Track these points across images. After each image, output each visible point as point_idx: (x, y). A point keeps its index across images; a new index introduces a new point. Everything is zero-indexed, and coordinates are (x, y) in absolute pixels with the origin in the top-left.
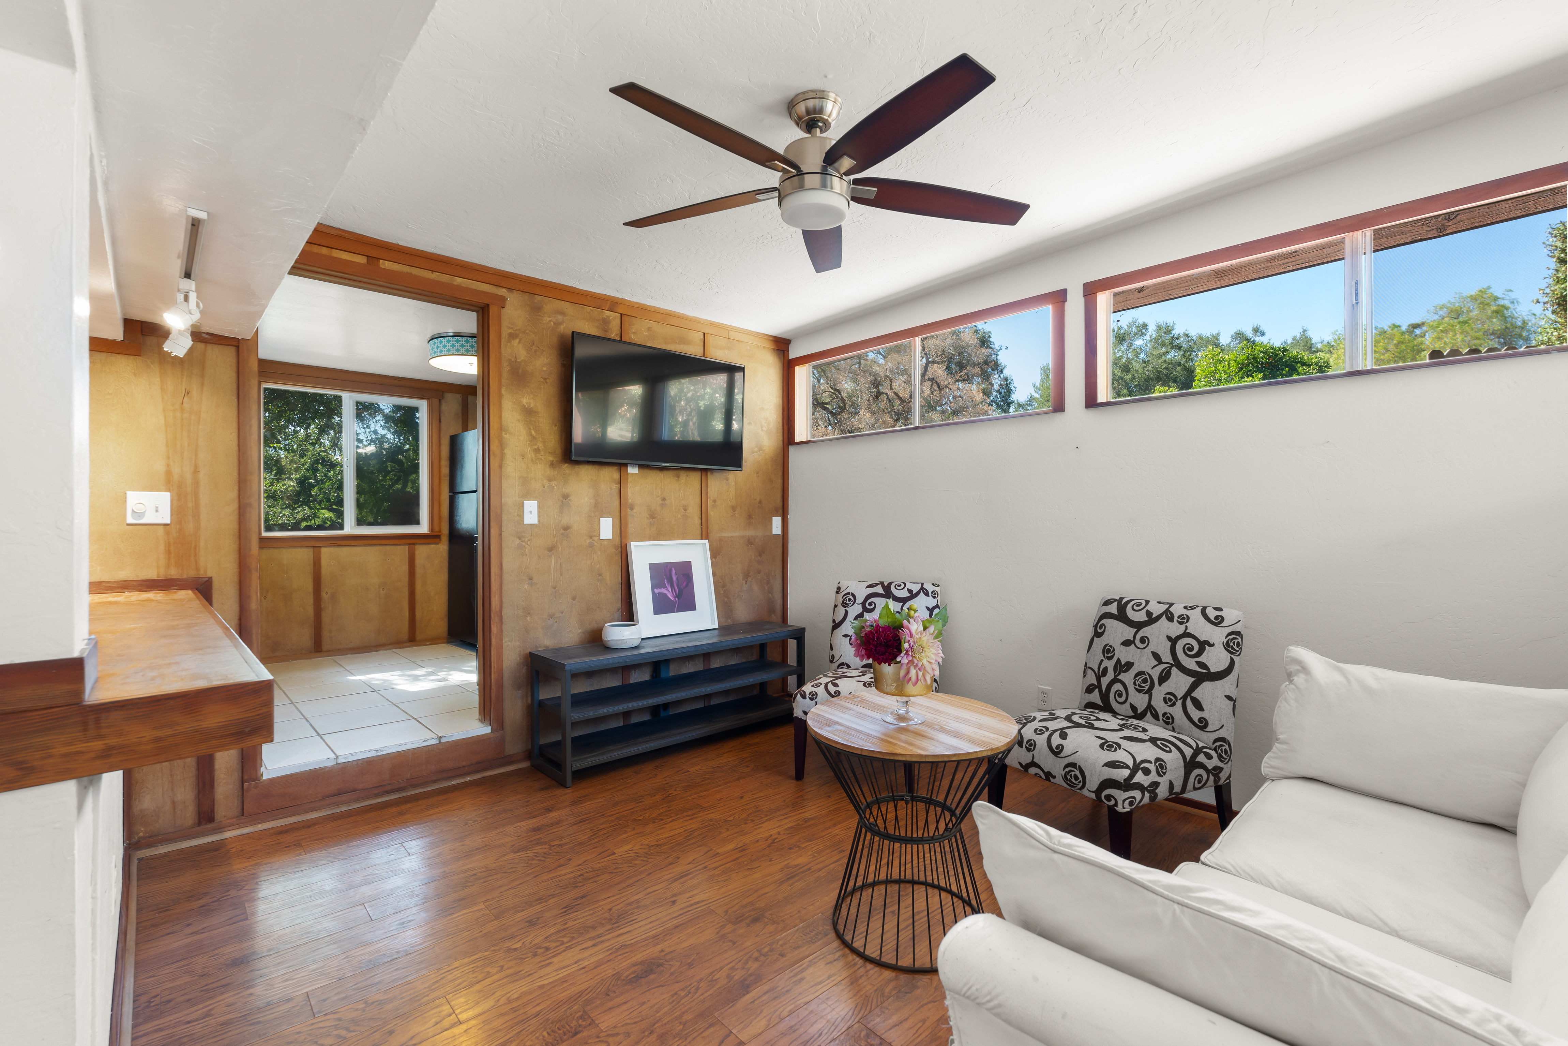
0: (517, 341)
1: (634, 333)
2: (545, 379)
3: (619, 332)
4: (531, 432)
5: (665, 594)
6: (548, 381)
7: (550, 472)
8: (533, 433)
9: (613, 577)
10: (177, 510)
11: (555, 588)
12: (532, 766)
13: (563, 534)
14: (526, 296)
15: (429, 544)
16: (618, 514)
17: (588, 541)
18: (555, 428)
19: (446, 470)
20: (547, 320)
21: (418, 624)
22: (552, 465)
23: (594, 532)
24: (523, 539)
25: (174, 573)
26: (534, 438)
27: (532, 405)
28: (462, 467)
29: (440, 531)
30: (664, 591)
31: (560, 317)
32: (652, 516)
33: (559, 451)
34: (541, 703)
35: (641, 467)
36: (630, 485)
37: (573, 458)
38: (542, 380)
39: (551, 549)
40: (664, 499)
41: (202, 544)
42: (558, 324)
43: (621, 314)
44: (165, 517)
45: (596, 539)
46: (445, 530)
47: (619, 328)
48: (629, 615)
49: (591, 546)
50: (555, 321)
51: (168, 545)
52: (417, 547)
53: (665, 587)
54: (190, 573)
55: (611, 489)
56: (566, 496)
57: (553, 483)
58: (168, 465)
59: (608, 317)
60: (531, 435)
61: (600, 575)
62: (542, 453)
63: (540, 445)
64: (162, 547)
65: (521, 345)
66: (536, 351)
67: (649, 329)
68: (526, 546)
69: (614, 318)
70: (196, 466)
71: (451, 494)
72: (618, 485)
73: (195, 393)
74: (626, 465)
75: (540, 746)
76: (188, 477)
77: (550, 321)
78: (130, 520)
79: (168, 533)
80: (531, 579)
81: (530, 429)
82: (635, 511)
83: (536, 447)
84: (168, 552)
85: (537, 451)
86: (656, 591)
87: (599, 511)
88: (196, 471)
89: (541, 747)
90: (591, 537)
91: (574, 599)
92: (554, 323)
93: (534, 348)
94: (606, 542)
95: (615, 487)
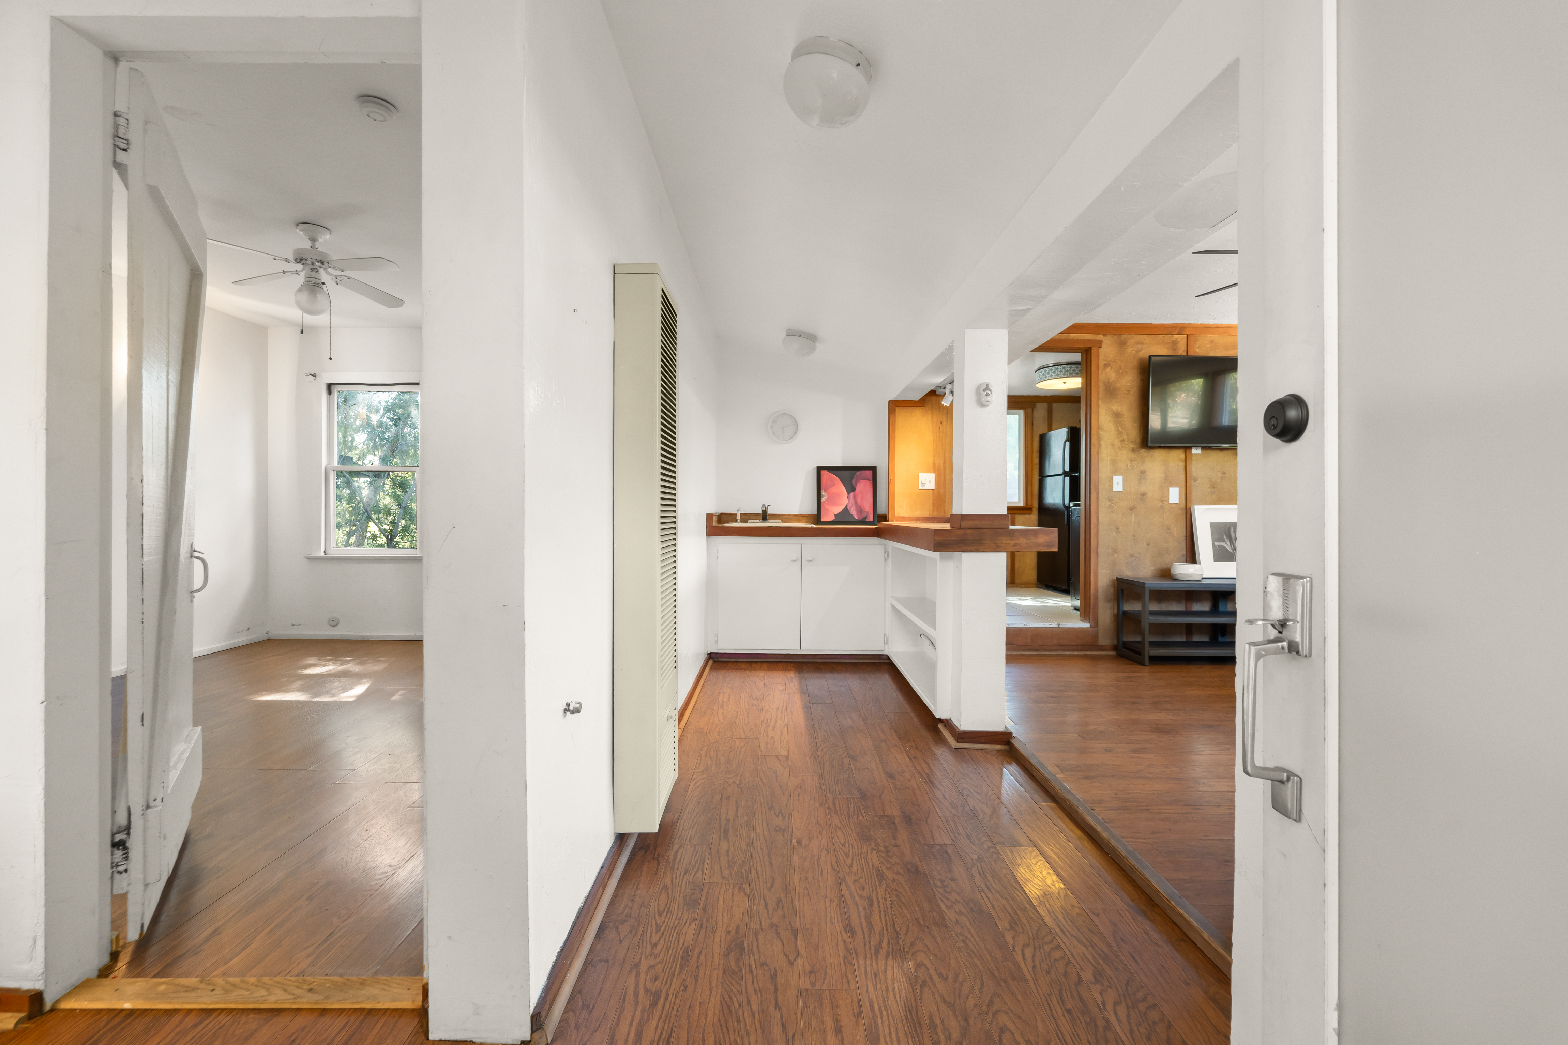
0: (1110, 368)
1: (1199, 347)
2: (1128, 391)
3: (1185, 349)
4: (1118, 429)
5: (1224, 547)
6: (1131, 392)
7: (1132, 455)
8: (1120, 429)
9: (1179, 531)
10: (937, 483)
11: (1134, 536)
12: (1117, 654)
13: (1140, 499)
14: (1116, 337)
15: (1024, 514)
16: (1184, 484)
17: (1160, 504)
18: (1136, 425)
19: (1036, 460)
20: (1130, 350)
21: (1016, 571)
22: (1133, 450)
23: (1164, 498)
24: (1112, 502)
25: (935, 514)
26: (1121, 432)
27: (1119, 410)
28: (1050, 457)
29: (1032, 505)
30: (1223, 544)
31: (1140, 346)
32: (1213, 486)
33: (1138, 440)
34: (1125, 613)
35: (1203, 448)
36: (1194, 463)
37: (1149, 444)
38: (1127, 392)
39: (1132, 509)
40: (1224, 473)
41: (947, 500)
42: (1138, 351)
43: (1188, 335)
44: (932, 486)
45: (1165, 502)
46: (1036, 505)
47: (1186, 346)
48: (1192, 557)
49: (1162, 507)
50: (1135, 350)
51: (934, 500)
52: (1016, 516)
53: (1224, 541)
54: (941, 515)
55: (1178, 466)
56: (1143, 472)
57: (1134, 463)
58: (934, 460)
59: (1177, 339)
60: (1119, 430)
61: (1169, 529)
62: (1126, 443)
63: (1125, 437)
64: (931, 501)
65: (1112, 370)
66: (1122, 373)
67: (1212, 342)
68: (1114, 506)
69: (1181, 339)
70: (945, 460)
71: (1040, 477)
72: (1184, 463)
73: (944, 423)
74: (1190, 448)
75: (1124, 641)
76: (942, 465)
77: (1132, 350)
78: (920, 487)
79: (933, 494)
80: (1117, 529)
81: (1118, 426)
82: (1198, 482)
83: (1122, 439)
84: (934, 504)
85: (1123, 441)
86: (1217, 544)
87: (1168, 482)
88: (944, 463)
89: (1124, 643)
90: (1162, 501)
91: (1148, 545)
92: (1135, 351)
93: (1121, 371)
94: (1174, 505)
95: (1182, 464)
